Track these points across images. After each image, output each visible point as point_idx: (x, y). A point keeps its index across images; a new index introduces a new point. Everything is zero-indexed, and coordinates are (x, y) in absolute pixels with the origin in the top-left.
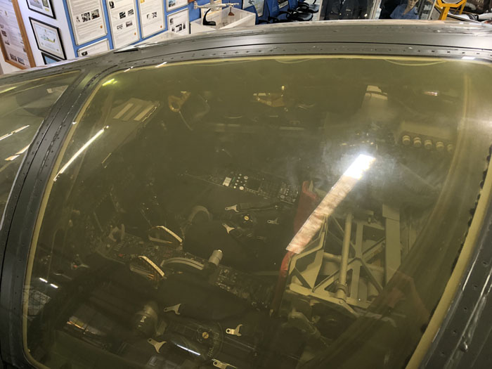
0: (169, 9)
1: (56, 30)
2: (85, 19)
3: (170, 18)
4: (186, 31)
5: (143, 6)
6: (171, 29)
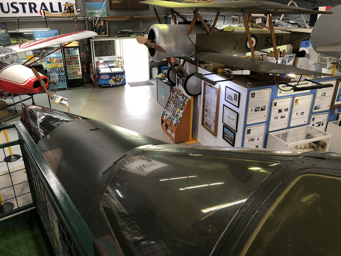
0: (314, 111)
1: (236, 114)
2: (256, 110)
3: (313, 117)
4: (323, 127)
5: (295, 107)
6: (311, 124)
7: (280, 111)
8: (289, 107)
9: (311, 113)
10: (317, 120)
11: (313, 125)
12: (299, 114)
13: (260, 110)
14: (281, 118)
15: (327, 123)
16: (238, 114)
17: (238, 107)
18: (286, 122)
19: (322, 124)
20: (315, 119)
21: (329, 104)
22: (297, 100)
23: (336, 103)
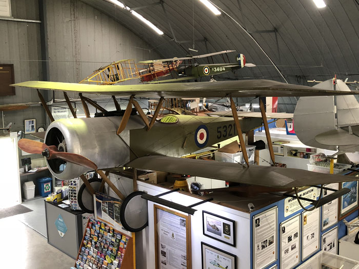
0: (324, 228)
1: (233, 258)
2: (263, 247)
3: (324, 237)
4: (334, 249)
5: (305, 227)
6: (324, 249)
7: (290, 239)
8: (298, 230)
9: (322, 232)
10: (328, 241)
11: (325, 249)
12: (310, 237)
13: (268, 244)
14: (292, 249)
15: (339, 243)
16: (236, 257)
17: (234, 245)
18: (298, 254)
19: (334, 246)
20: (326, 240)
21: (336, 215)
22: (305, 217)
23: (343, 211)
